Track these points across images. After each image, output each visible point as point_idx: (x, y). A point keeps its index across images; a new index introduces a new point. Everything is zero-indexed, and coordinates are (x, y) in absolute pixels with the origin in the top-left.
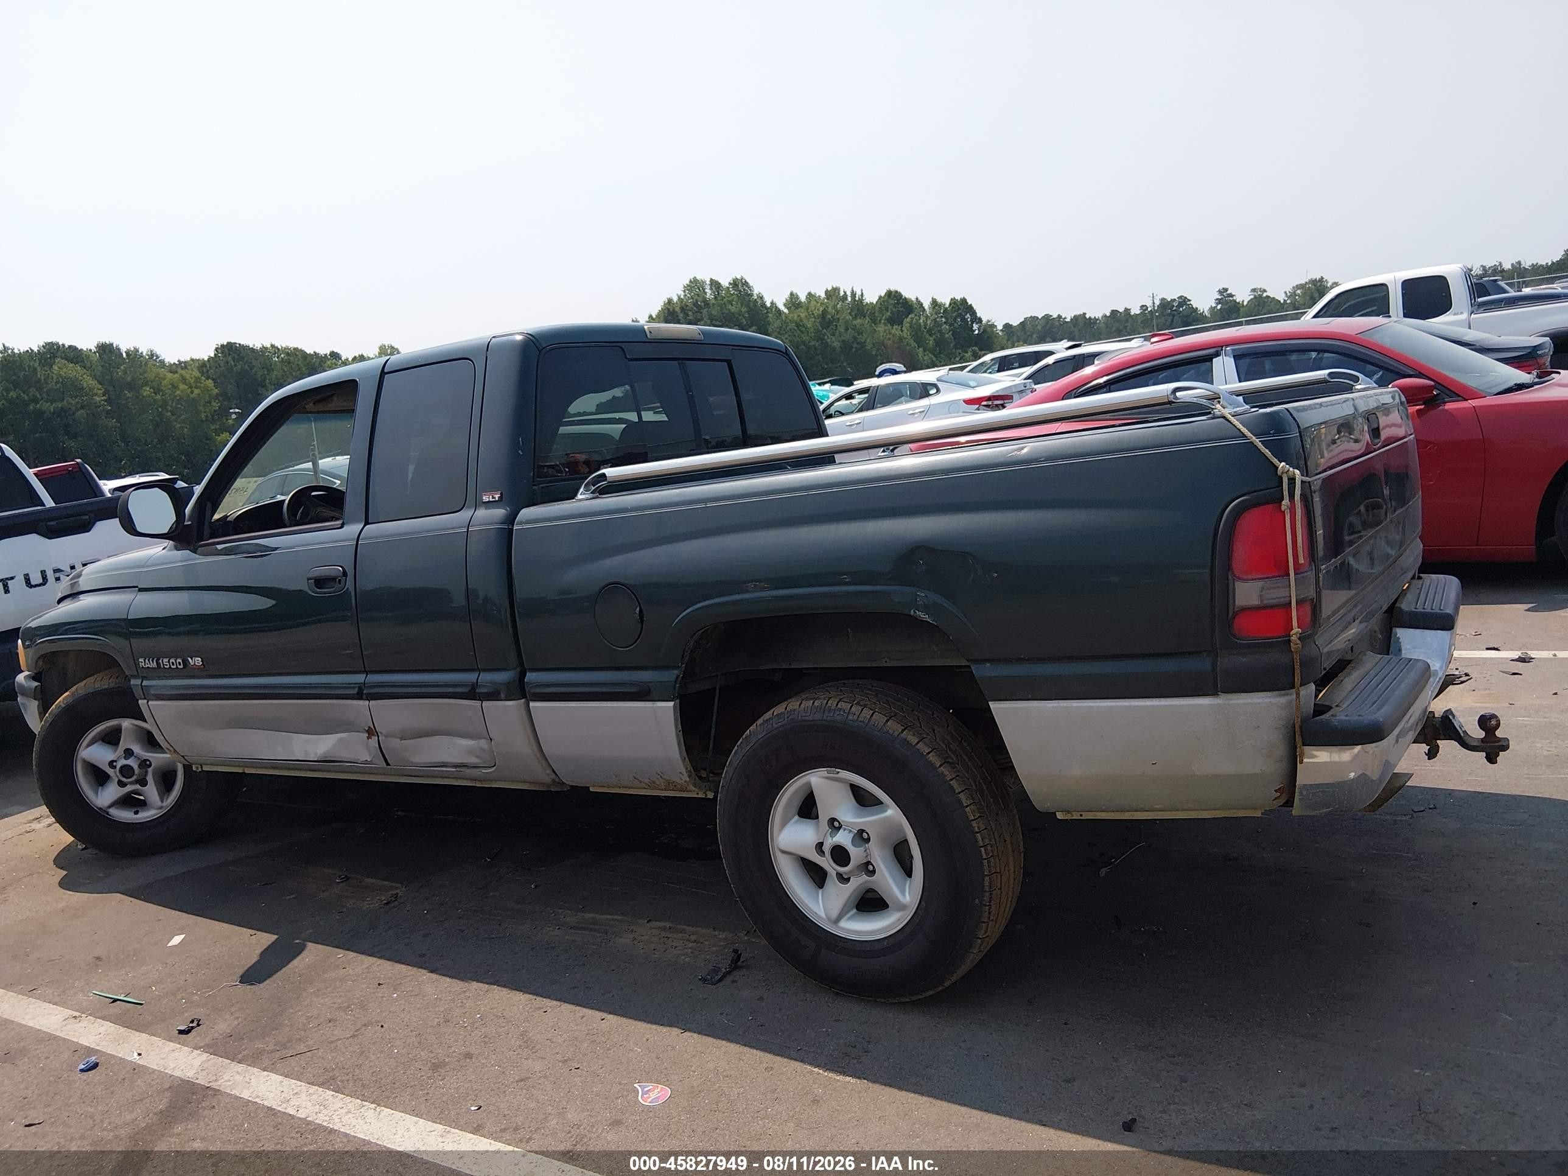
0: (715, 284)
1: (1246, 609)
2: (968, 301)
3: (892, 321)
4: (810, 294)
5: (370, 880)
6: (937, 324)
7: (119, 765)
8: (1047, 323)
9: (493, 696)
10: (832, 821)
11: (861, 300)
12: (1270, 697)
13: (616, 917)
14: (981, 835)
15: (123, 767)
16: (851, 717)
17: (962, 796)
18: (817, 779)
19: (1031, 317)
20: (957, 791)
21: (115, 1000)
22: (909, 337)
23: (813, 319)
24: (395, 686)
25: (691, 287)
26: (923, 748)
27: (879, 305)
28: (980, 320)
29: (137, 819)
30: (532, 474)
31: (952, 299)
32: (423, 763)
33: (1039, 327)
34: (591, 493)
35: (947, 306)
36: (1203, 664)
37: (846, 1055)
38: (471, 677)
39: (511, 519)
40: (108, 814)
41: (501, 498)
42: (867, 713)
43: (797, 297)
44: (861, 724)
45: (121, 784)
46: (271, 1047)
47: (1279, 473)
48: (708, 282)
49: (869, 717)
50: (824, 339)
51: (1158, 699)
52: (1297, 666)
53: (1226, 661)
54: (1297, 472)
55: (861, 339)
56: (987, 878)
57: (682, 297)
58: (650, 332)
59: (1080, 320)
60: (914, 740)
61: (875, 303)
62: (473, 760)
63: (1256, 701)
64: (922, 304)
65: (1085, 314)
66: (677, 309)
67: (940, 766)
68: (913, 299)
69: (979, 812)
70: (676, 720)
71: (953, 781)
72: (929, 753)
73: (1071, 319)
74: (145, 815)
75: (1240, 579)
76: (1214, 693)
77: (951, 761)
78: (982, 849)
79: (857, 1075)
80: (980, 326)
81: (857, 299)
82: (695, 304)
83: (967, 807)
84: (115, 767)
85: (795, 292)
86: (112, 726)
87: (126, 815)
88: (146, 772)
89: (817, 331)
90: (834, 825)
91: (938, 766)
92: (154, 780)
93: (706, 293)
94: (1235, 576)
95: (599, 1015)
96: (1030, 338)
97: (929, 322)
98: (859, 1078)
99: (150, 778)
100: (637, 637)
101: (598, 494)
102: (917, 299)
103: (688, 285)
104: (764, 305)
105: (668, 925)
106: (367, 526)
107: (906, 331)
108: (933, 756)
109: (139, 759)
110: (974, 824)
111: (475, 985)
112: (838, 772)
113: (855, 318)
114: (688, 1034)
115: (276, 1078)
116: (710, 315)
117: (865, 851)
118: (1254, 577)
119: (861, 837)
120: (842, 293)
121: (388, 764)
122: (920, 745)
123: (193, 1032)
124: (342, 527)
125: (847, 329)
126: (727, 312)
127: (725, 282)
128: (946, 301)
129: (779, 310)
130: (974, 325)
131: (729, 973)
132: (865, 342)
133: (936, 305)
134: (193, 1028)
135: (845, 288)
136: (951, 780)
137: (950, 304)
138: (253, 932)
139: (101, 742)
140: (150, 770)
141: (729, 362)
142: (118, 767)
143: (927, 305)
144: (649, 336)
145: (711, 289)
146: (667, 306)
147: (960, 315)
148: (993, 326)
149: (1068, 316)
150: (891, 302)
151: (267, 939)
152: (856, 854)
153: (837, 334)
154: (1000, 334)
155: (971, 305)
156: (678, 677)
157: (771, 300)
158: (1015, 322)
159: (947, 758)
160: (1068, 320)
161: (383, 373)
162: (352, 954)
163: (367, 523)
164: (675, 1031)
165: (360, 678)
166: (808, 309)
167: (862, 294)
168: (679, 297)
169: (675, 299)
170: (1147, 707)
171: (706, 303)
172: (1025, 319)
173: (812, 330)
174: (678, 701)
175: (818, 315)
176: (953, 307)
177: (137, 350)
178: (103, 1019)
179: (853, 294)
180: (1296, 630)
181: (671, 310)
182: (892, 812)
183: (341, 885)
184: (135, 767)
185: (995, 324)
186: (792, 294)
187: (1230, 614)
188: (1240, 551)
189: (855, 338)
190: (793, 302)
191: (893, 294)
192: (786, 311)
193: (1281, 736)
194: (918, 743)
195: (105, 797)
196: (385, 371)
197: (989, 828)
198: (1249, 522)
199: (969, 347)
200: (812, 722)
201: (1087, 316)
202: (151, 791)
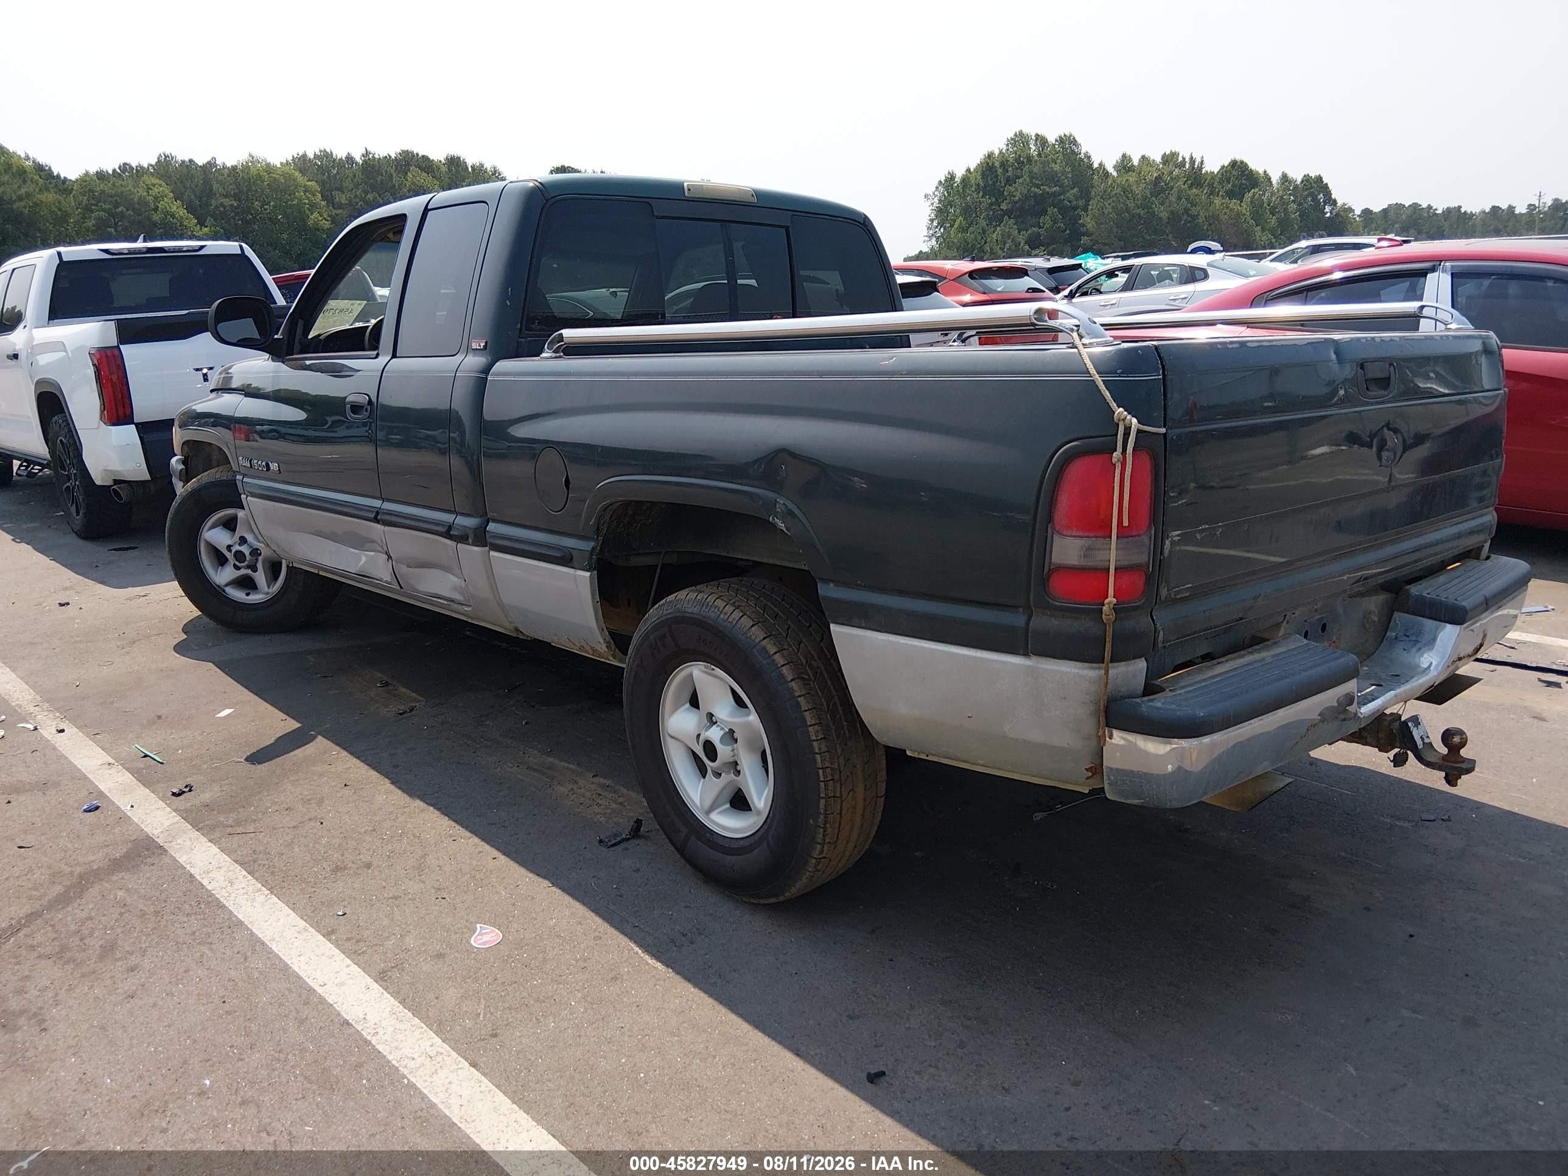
0: (1041, 140)
1: (1061, 568)
2: (1324, 180)
3: (1231, 194)
4: (1143, 157)
5: (404, 690)
6: (1284, 203)
7: (234, 550)
8: (1414, 213)
9: (462, 539)
10: (710, 716)
11: (1201, 168)
12: (1079, 668)
13: (571, 766)
14: (821, 757)
15: (237, 552)
16: (722, 616)
17: (807, 714)
18: (698, 672)
19: (1397, 204)
20: (803, 709)
21: (146, 756)
22: (1248, 213)
23: (1144, 185)
24: (398, 516)
25: (1015, 142)
26: (779, 659)
27: (1220, 176)
28: (1335, 202)
29: (247, 600)
30: (519, 327)
31: (1305, 176)
32: (425, 592)
33: (1404, 217)
34: (553, 352)
35: (1298, 182)
36: (1017, 620)
37: (673, 941)
38: (448, 518)
39: (487, 370)
40: (224, 591)
41: (485, 347)
42: (737, 614)
43: (1130, 160)
44: (729, 625)
45: (237, 568)
46: (230, 822)
47: (1116, 420)
48: (1033, 138)
49: (738, 618)
50: (1151, 208)
51: (975, 650)
52: (1109, 639)
53: (1040, 622)
54: (1134, 421)
55: (1194, 211)
56: (822, 801)
57: (1004, 151)
58: (689, 190)
59: (1453, 213)
60: (772, 649)
61: (1216, 172)
62: (458, 597)
63: (1063, 669)
64: (1270, 179)
65: (1460, 207)
66: (997, 164)
67: (792, 680)
68: (1261, 171)
69: (823, 734)
70: (593, 591)
71: (802, 698)
72: (783, 665)
73: (1443, 212)
74: (255, 598)
75: (1059, 533)
76: (1026, 654)
77: (806, 677)
78: (821, 771)
79: (668, 963)
80: (1333, 209)
81: (1196, 166)
82: (1017, 160)
83: (810, 726)
84: (230, 551)
85: (1128, 154)
86: (229, 514)
87: (237, 594)
88: (257, 560)
89: (1145, 198)
90: (711, 720)
91: (789, 680)
92: (264, 568)
93: (1030, 148)
94: (1055, 529)
95: (495, 853)
96: (1391, 227)
97: (1274, 199)
98: (668, 966)
99: (260, 566)
100: (564, 504)
101: (562, 354)
102: (1265, 172)
103: (1012, 139)
104: (1090, 166)
105: (608, 782)
106: (394, 360)
107: (1245, 206)
108: (786, 670)
109: (251, 547)
110: (815, 744)
111: (419, 804)
112: (713, 669)
113: (1190, 187)
114: (554, 889)
115: (214, 849)
116: (1031, 172)
117: (733, 750)
118: (1074, 533)
119: (730, 736)
120: (1180, 159)
121: (401, 587)
122: (777, 656)
123: (182, 797)
124: (377, 357)
125: (1179, 198)
126: (1050, 170)
127: (1051, 139)
128: (1297, 176)
129: (1108, 172)
130: (1326, 207)
131: (627, 840)
132: (1198, 215)
133: (1286, 181)
134: (184, 792)
135: (1184, 153)
136: (800, 696)
137: (1302, 181)
138: (284, 717)
139: (221, 527)
140: (260, 558)
141: (787, 229)
142: (233, 552)
143: (1275, 179)
144: (686, 194)
145: (1036, 145)
146: (987, 160)
147: (1312, 194)
148: (1351, 210)
149: (1440, 207)
150: (1234, 173)
151: (293, 725)
152: (724, 751)
153: (1167, 204)
154: (1358, 219)
155: (1327, 184)
156: (593, 549)
157: (1099, 162)
158: (1376, 208)
159: (801, 673)
160: (1439, 211)
161: (426, 210)
162: (344, 753)
163: (394, 356)
164: (546, 883)
165: (377, 503)
166: (1140, 173)
167: (1202, 161)
168: (1001, 152)
169: (997, 152)
170: (963, 655)
171: (1029, 159)
172: (1390, 205)
173: (1140, 196)
174: (595, 572)
175: (1151, 181)
176: (1305, 185)
177: (482, 166)
178: (127, 769)
179: (1192, 159)
180: (1111, 599)
181: (990, 164)
182: (753, 718)
183: (380, 689)
184: (247, 553)
185: (1353, 207)
186: (1124, 156)
187: (1046, 571)
188: (1064, 503)
189: (1186, 211)
190: (1125, 167)
191: (1239, 163)
192: (1115, 174)
193: (1088, 712)
194: (776, 653)
195: (222, 576)
196: (429, 207)
197: (833, 751)
198: (1077, 470)
199: (1316, 231)
200: (691, 615)
201: (1463, 210)
202: (260, 577)
